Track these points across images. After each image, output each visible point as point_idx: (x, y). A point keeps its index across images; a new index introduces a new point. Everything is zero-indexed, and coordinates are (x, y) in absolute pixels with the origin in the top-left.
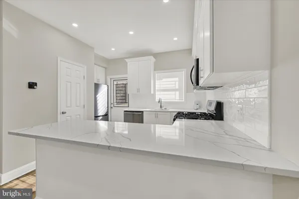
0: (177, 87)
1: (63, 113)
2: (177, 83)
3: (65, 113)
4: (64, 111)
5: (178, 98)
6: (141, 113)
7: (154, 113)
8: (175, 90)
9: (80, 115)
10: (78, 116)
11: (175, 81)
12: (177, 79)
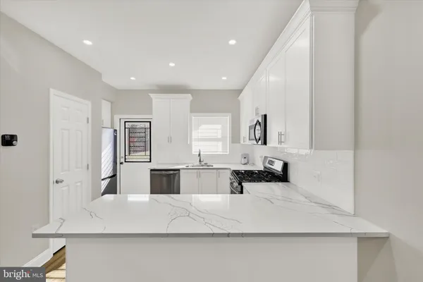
0: (220, 136)
1: (57, 182)
2: (220, 132)
3: (62, 181)
4: (60, 178)
5: (220, 149)
6: (175, 172)
7: (196, 171)
8: (217, 140)
9: (81, 182)
10: (79, 184)
11: (218, 129)
12: (219, 127)
